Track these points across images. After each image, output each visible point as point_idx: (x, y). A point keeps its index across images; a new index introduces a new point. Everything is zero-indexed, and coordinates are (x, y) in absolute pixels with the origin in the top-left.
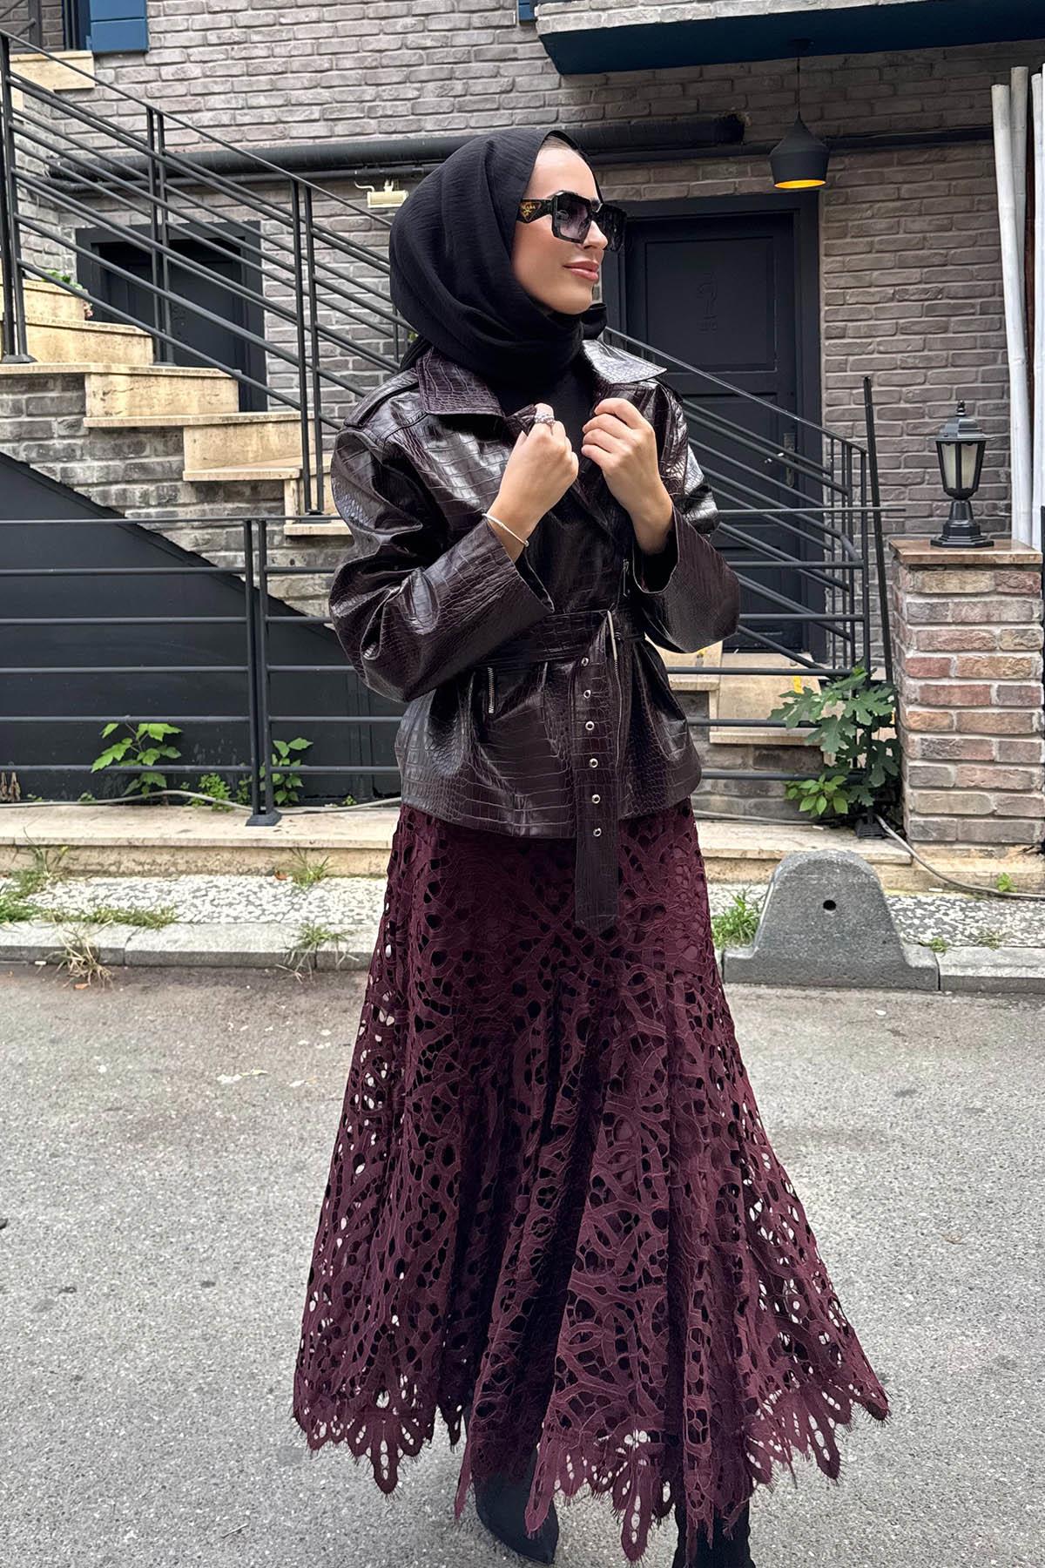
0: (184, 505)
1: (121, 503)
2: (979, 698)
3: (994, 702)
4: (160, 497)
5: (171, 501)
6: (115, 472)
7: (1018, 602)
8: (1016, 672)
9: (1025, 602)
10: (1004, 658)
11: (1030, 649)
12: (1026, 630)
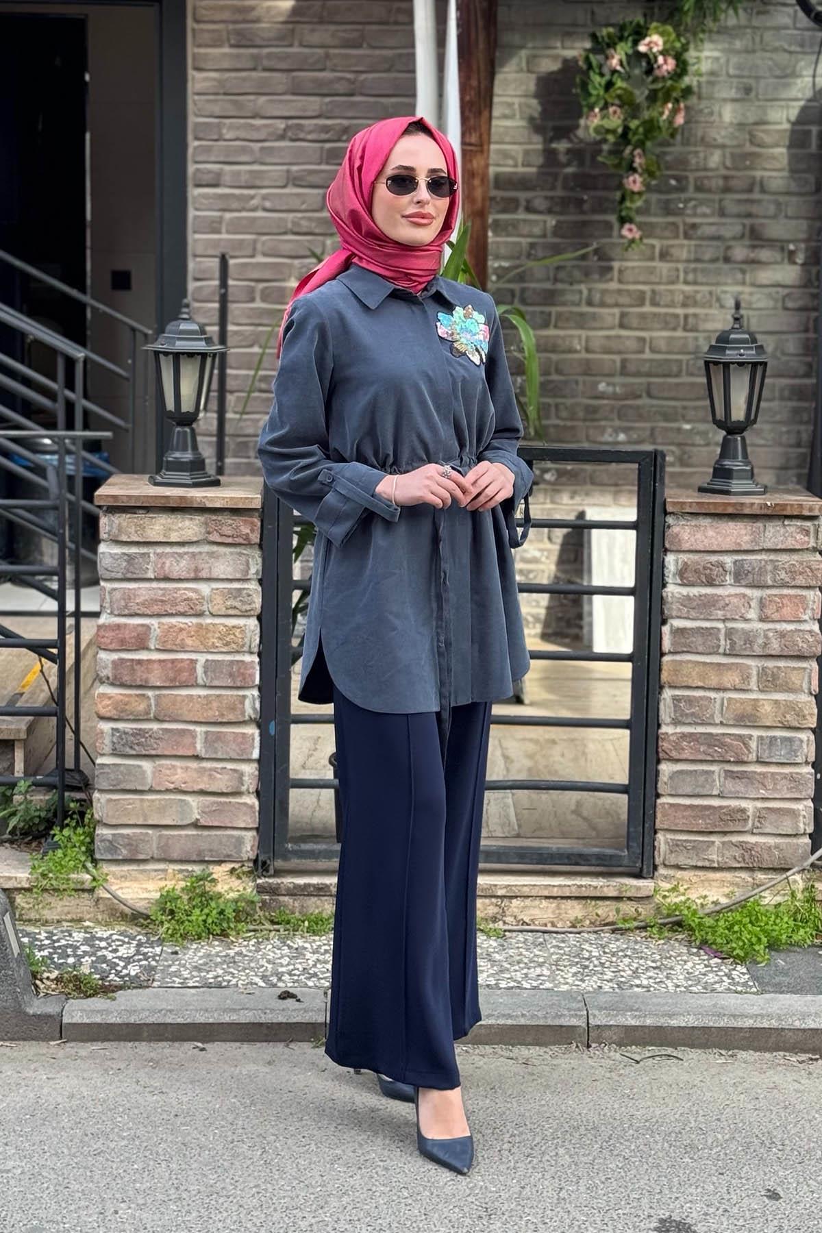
2: (180, 677)
3: (200, 681)
7: (231, 553)
8: (227, 644)
9: (240, 554)
10: (214, 625)
11: (245, 615)
12: (239, 590)
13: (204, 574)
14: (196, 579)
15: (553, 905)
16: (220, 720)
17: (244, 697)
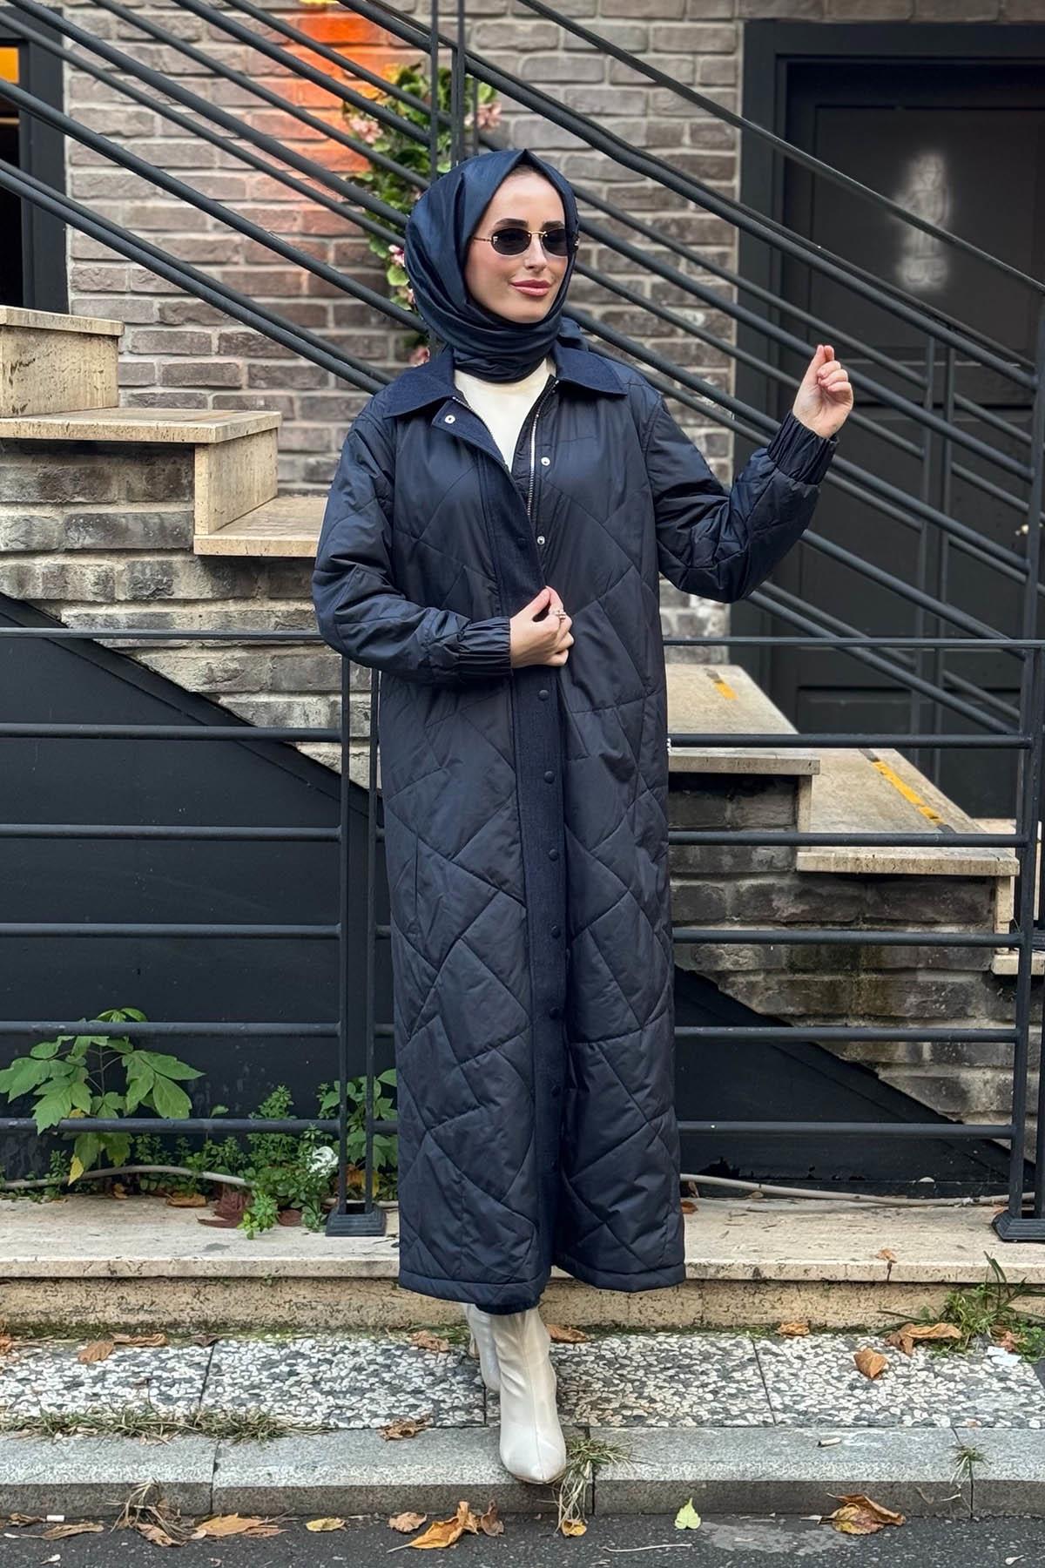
0: (187, 602)
1: (55, 594)
4: (136, 584)
5: (160, 593)
6: (44, 532)
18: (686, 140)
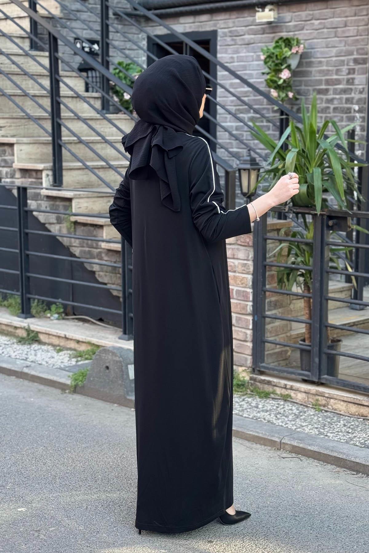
3: (234, 297)
7: (244, 249)
8: (242, 284)
9: (247, 250)
10: (239, 276)
11: (248, 273)
12: (246, 264)
13: (236, 257)
14: (234, 258)
15: (345, 404)
16: (240, 312)
17: (247, 305)
18: (355, 53)
